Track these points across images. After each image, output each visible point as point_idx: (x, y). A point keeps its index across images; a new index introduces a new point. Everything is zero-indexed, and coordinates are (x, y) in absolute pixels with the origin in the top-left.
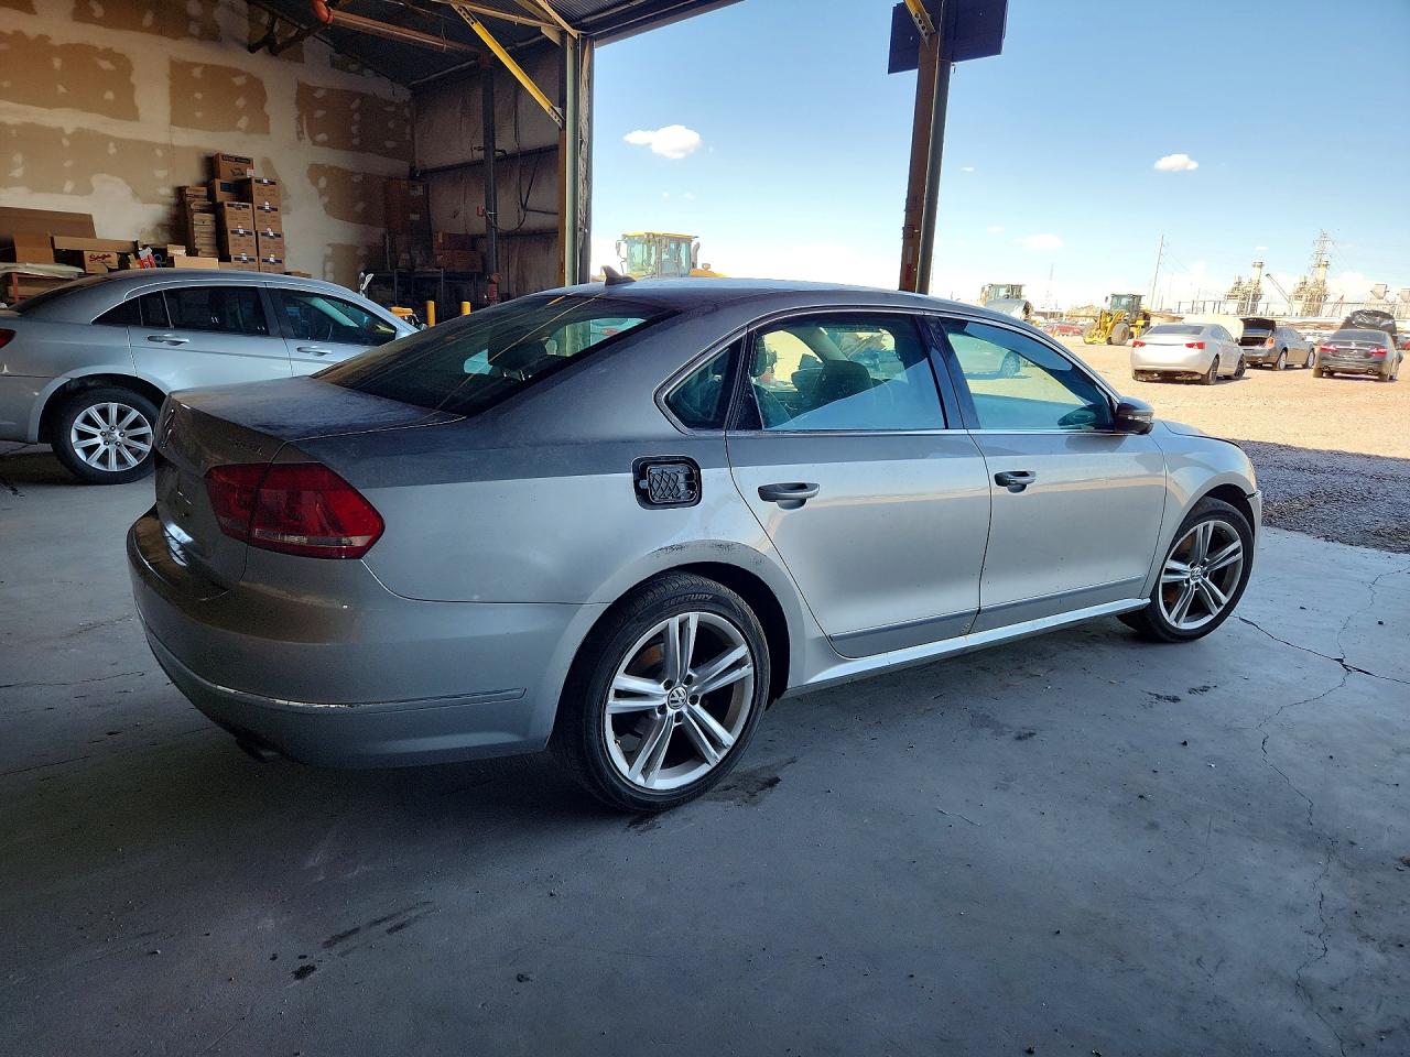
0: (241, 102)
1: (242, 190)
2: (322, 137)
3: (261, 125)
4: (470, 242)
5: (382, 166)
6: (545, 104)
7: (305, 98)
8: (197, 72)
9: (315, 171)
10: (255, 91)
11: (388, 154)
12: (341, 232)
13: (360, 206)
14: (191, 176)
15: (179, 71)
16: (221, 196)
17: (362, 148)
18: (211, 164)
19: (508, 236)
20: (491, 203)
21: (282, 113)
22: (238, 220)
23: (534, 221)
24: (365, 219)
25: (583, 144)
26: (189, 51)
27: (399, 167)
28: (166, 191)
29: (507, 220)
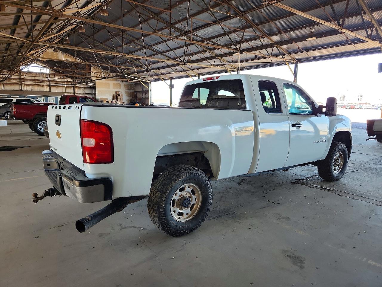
0: (119, 86)
1: (119, 95)
2: (126, 89)
3: (121, 88)
4: (141, 98)
5: (132, 91)
6: (147, 88)
7: (125, 85)
8: (115, 84)
9: (125, 92)
10: (120, 85)
11: (132, 90)
12: (128, 98)
13: (129, 95)
14: (114, 93)
15: (114, 84)
16: (117, 95)
17: (130, 89)
18: (116, 92)
19: (144, 98)
20: (143, 96)
21: (122, 86)
22: (119, 97)
23: (147, 97)
24: (130, 96)
25: (150, 90)
26: (115, 82)
27: (134, 91)
28: (112, 95)
29: (144, 97)
